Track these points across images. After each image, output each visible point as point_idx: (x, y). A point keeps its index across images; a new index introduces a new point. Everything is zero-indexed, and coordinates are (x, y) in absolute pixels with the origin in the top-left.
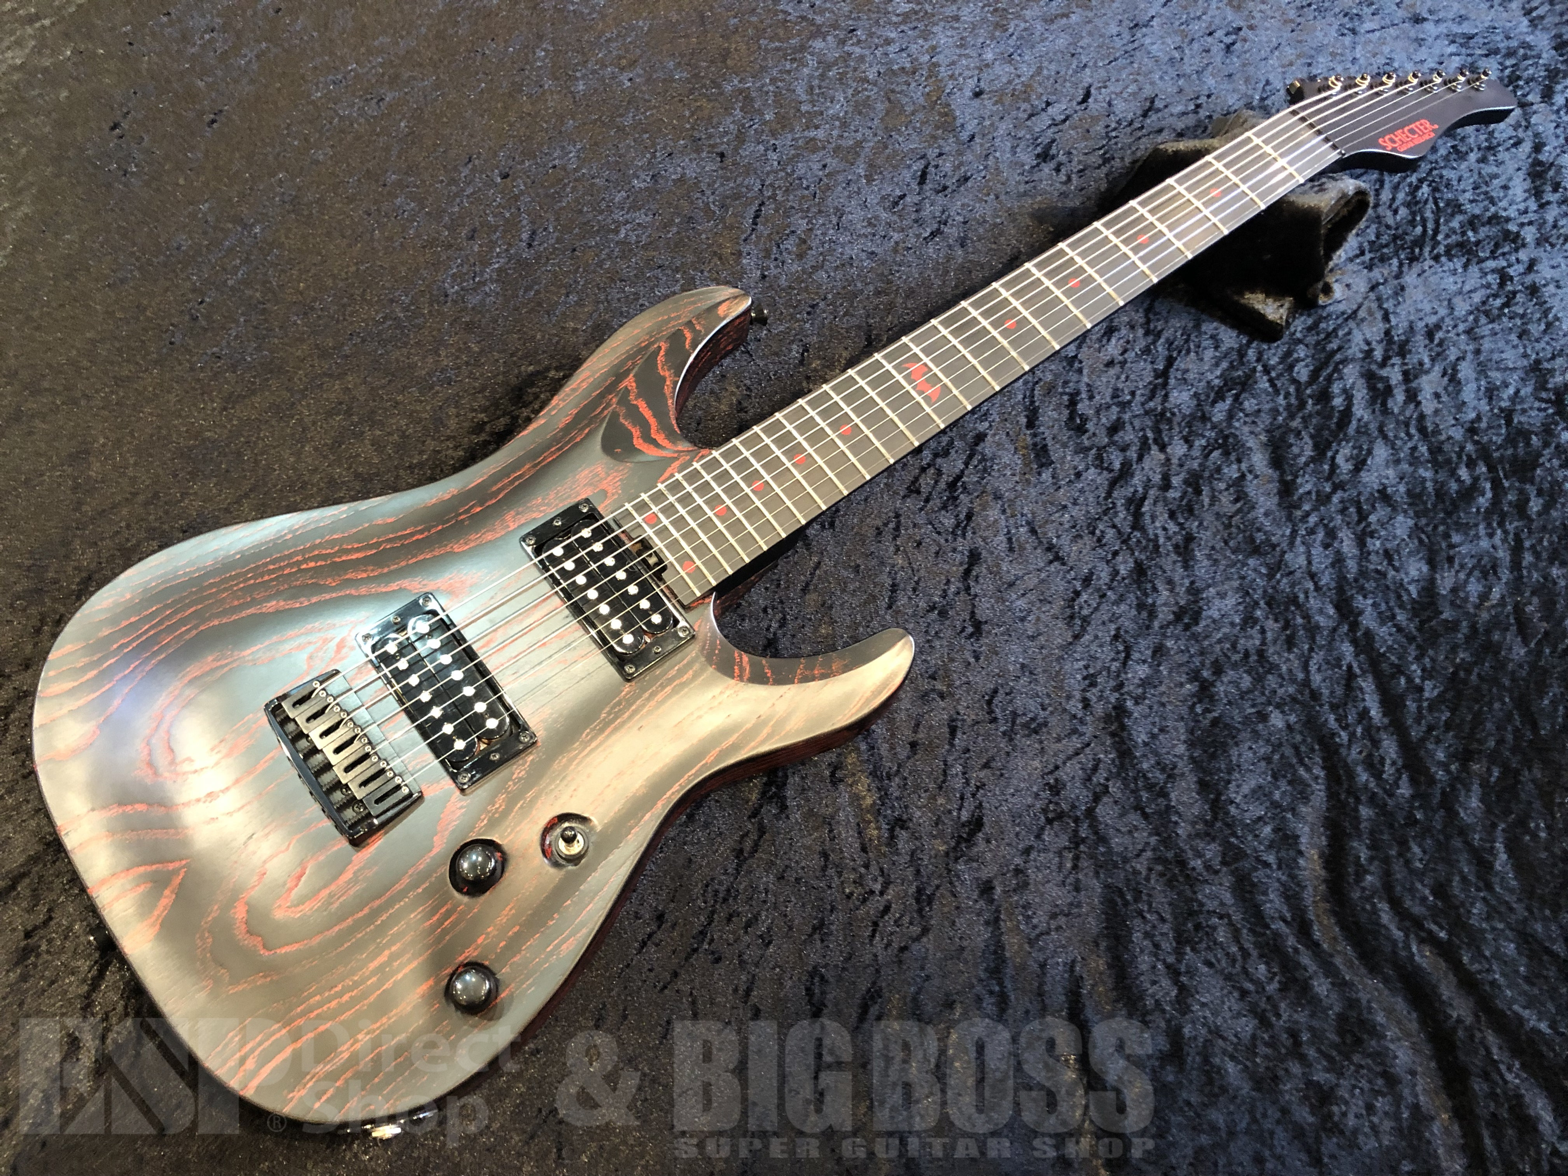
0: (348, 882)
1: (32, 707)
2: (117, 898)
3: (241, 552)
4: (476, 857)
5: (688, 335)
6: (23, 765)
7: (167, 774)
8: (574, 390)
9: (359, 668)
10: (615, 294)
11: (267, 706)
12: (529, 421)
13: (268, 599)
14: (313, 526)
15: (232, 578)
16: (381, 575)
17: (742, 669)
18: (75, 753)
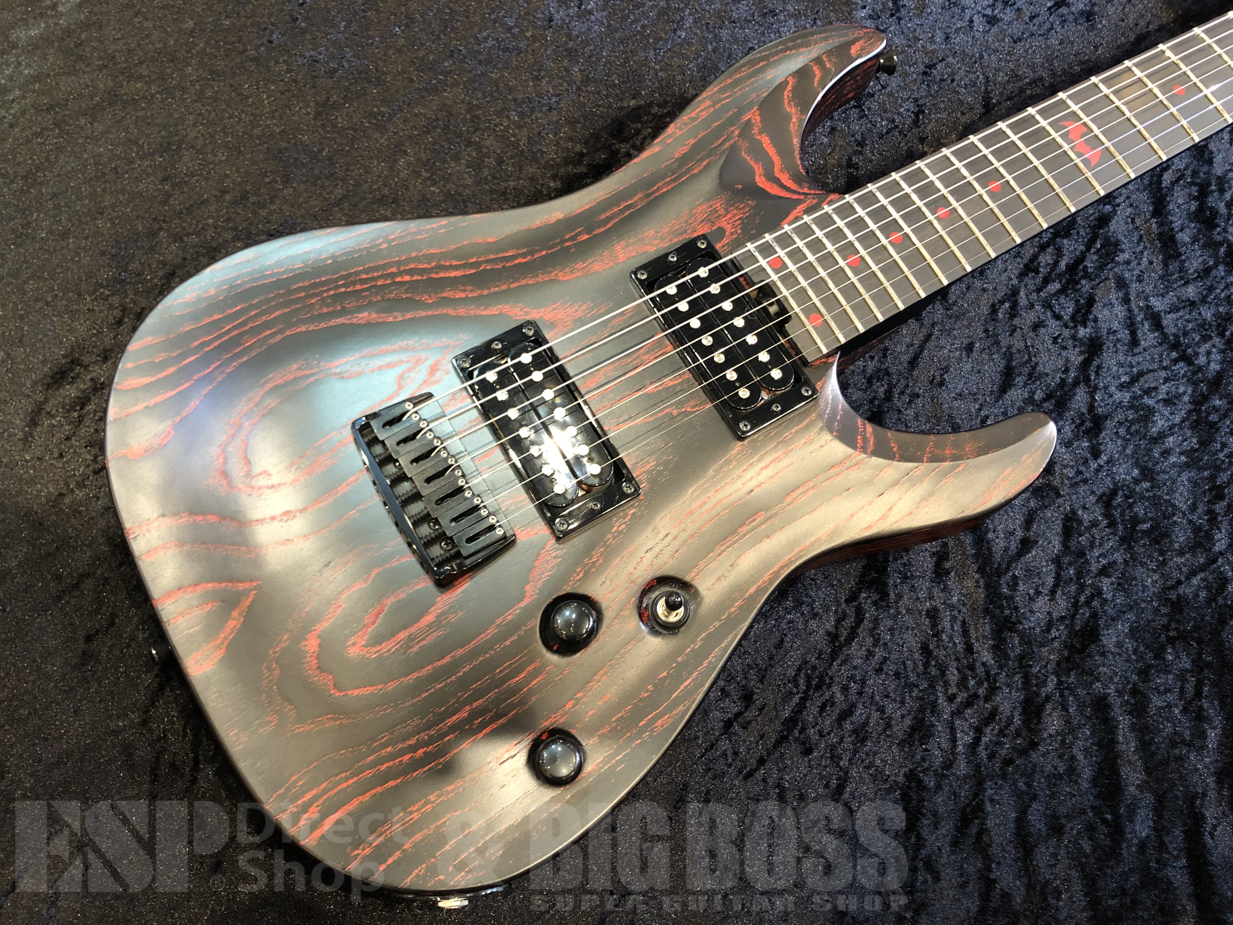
0: (430, 626)
1: (107, 401)
2: (182, 614)
3: (333, 257)
4: (569, 614)
5: (818, 73)
6: (95, 460)
7: (241, 486)
8: (693, 119)
9: (454, 394)
10: (725, 34)
11: (354, 424)
12: (629, 157)
13: (359, 309)
14: (409, 238)
15: (323, 283)
16: (481, 297)
17: (865, 440)
18: (149, 452)
